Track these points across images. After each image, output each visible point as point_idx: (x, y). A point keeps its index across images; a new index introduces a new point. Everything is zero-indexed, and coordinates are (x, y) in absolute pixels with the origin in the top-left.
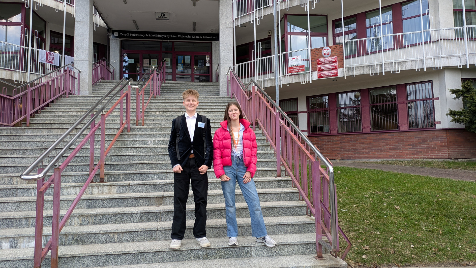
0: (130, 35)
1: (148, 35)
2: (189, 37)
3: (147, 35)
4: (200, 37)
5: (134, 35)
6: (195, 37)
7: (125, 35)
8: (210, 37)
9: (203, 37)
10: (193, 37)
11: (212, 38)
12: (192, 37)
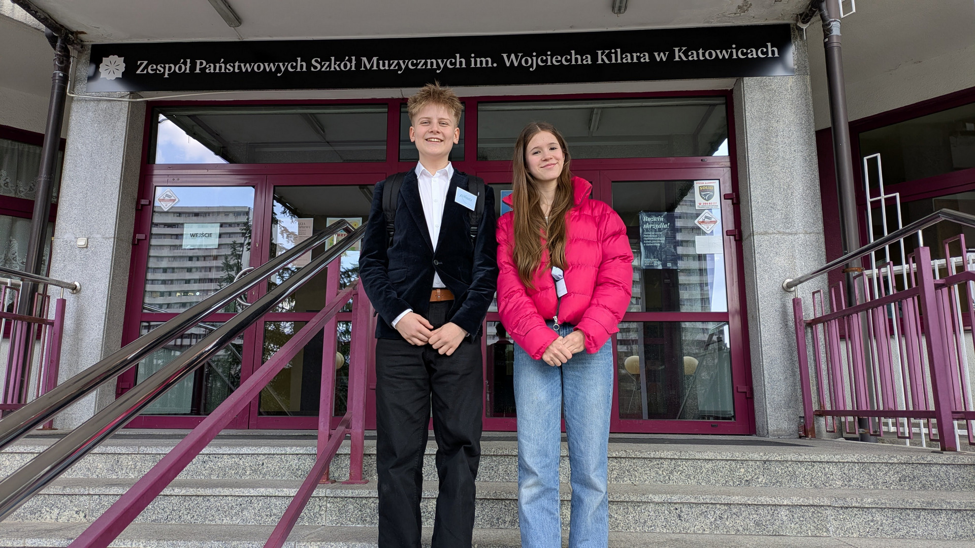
0: (193, 67)
1: (309, 65)
2: (575, 58)
3: (300, 65)
4: (652, 57)
5: (221, 67)
6: (620, 57)
7: (166, 70)
8: (724, 54)
9: (672, 55)
10: (601, 58)
11: (737, 54)
12: (595, 58)
